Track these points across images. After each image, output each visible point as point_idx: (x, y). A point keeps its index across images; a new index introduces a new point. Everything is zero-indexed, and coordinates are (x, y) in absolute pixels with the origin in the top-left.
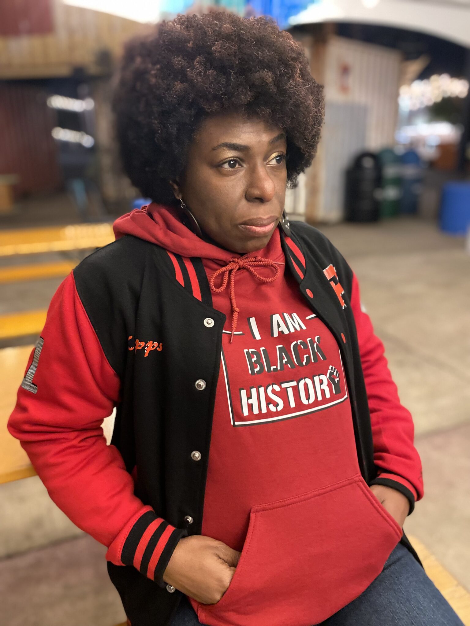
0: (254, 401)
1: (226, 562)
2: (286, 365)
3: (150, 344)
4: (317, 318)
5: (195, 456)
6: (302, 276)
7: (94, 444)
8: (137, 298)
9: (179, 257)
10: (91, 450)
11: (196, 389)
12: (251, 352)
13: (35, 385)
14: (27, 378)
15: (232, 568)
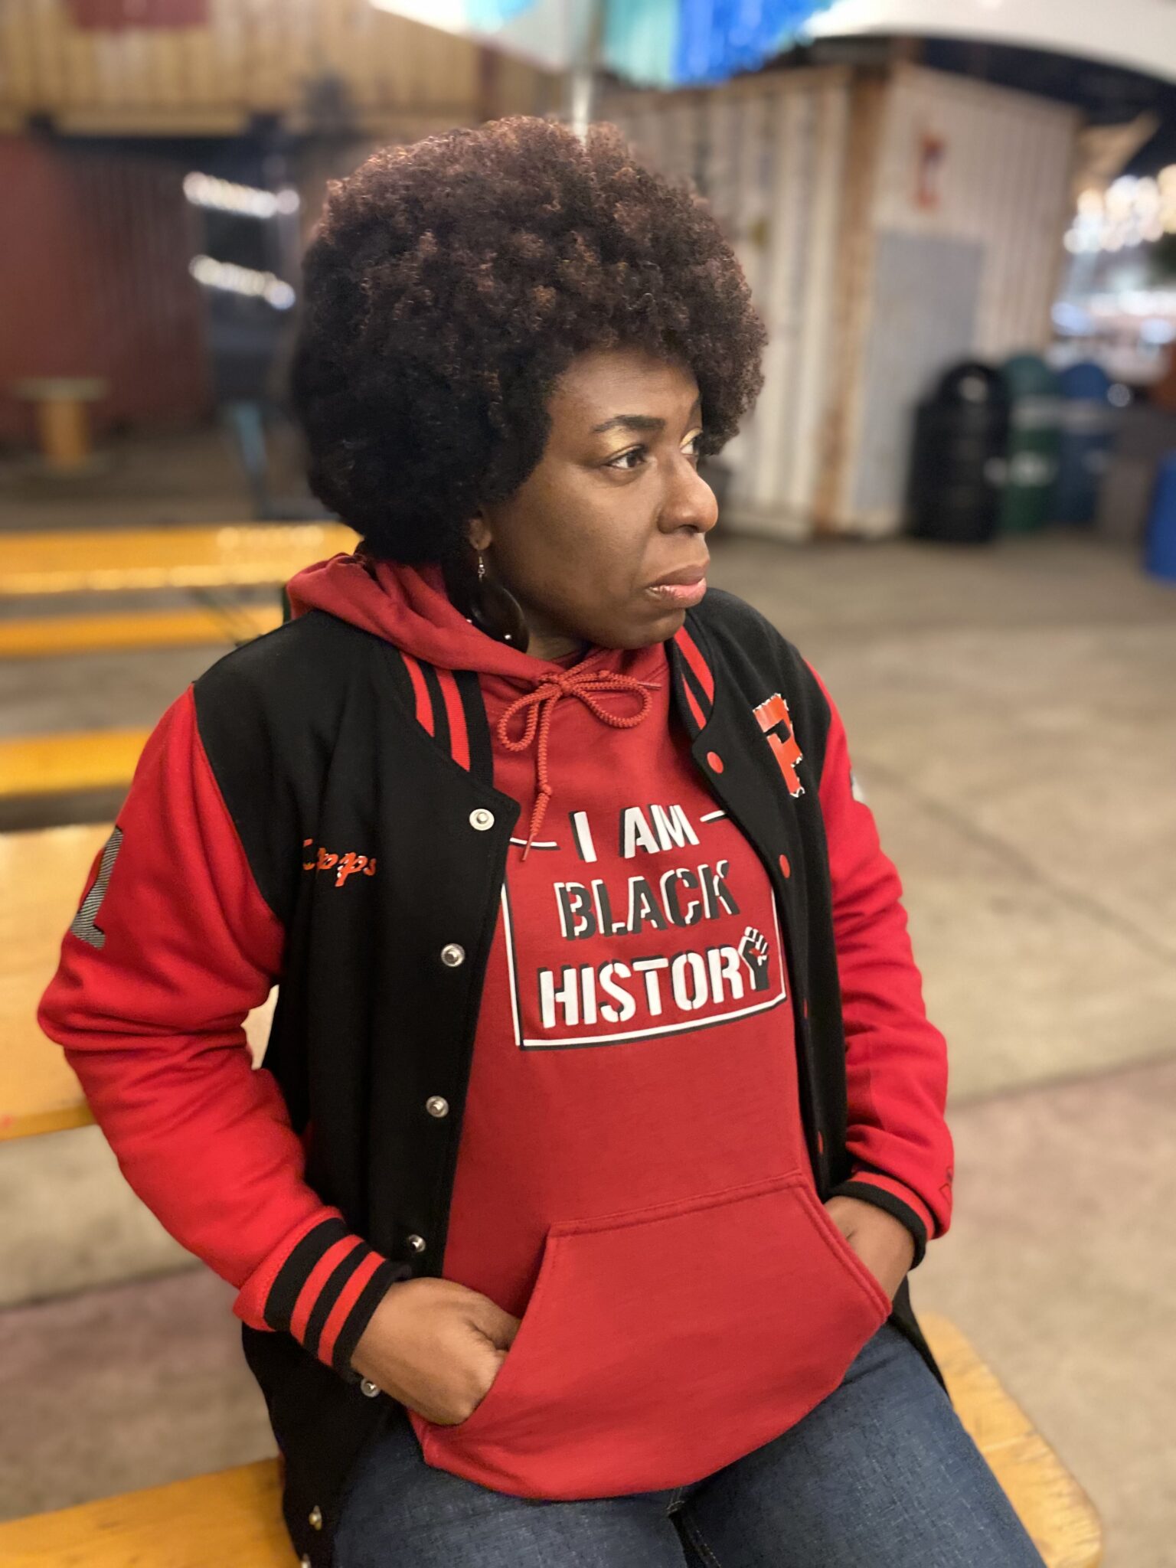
0: (569, 997)
1: (490, 1339)
2: (647, 922)
3: (348, 858)
4: (726, 821)
5: (435, 1108)
6: (701, 722)
7: (222, 1065)
8: (326, 757)
9: (429, 669)
10: (217, 1077)
11: (443, 964)
12: (572, 888)
13: (100, 930)
14: (84, 913)
15: (501, 1352)
